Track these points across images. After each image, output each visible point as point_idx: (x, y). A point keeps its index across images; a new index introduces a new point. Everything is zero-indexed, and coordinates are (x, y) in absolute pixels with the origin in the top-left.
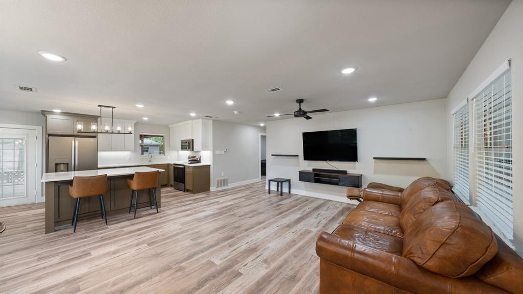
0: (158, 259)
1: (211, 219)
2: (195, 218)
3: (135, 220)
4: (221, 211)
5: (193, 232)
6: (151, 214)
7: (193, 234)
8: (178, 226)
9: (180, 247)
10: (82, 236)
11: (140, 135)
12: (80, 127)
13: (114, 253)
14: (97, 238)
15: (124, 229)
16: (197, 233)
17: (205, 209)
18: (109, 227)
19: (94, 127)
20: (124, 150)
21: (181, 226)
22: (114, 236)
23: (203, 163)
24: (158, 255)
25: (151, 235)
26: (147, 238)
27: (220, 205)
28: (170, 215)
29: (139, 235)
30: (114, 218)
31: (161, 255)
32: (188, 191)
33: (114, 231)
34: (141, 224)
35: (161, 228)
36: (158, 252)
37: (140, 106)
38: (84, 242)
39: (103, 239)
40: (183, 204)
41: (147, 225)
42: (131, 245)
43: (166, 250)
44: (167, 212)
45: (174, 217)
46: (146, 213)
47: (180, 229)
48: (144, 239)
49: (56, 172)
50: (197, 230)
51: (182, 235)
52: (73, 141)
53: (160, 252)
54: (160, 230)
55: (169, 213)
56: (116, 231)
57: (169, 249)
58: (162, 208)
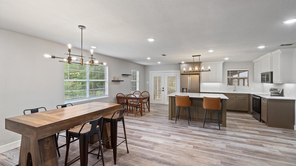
0: (189, 159)
1: (260, 157)
2: (245, 147)
3: (203, 129)
4: (284, 155)
5: (229, 157)
6: (215, 129)
7: (228, 158)
8: (223, 146)
9: (208, 162)
10: (176, 126)
11: (228, 71)
12: (190, 69)
13: (177, 141)
14: (179, 130)
15: (193, 131)
16: (232, 160)
17: (264, 145)
18: (189, 127)
19: (196, 69)
20: (216, 82)
21: (226, 148)
22: (185, 133)
23: (285, 97)
24: (191, 157)
25: (201, 142)
26: (197, 142)
27: (290, 149)
28: (226, 135)
29: (196, 138)
30: (196, 123)
31: (193, 158)
32: (263, 122)
33: (188, 130)
34: (204, 133)
35: (211, 141)
36: (193, 155)
37: (211, 51)
38: (174, 129)
39: (181, 132)
40: (247, 131)
41: (206, 135)
42: (187, 142)
43: (198, 157)
44: (227, 132)
45: (228, 138)
46: (214, 127)
47: (222, 149)
48: (195, 142)
49: (183, 92)
50: (234, 158)
51: (218, 154)
52: (189, 77)
53: (194, 155)
54: (209, 142)
55: (227, 134)
56: (189, 130)
57: (200, 158)
58: (227, 128)
